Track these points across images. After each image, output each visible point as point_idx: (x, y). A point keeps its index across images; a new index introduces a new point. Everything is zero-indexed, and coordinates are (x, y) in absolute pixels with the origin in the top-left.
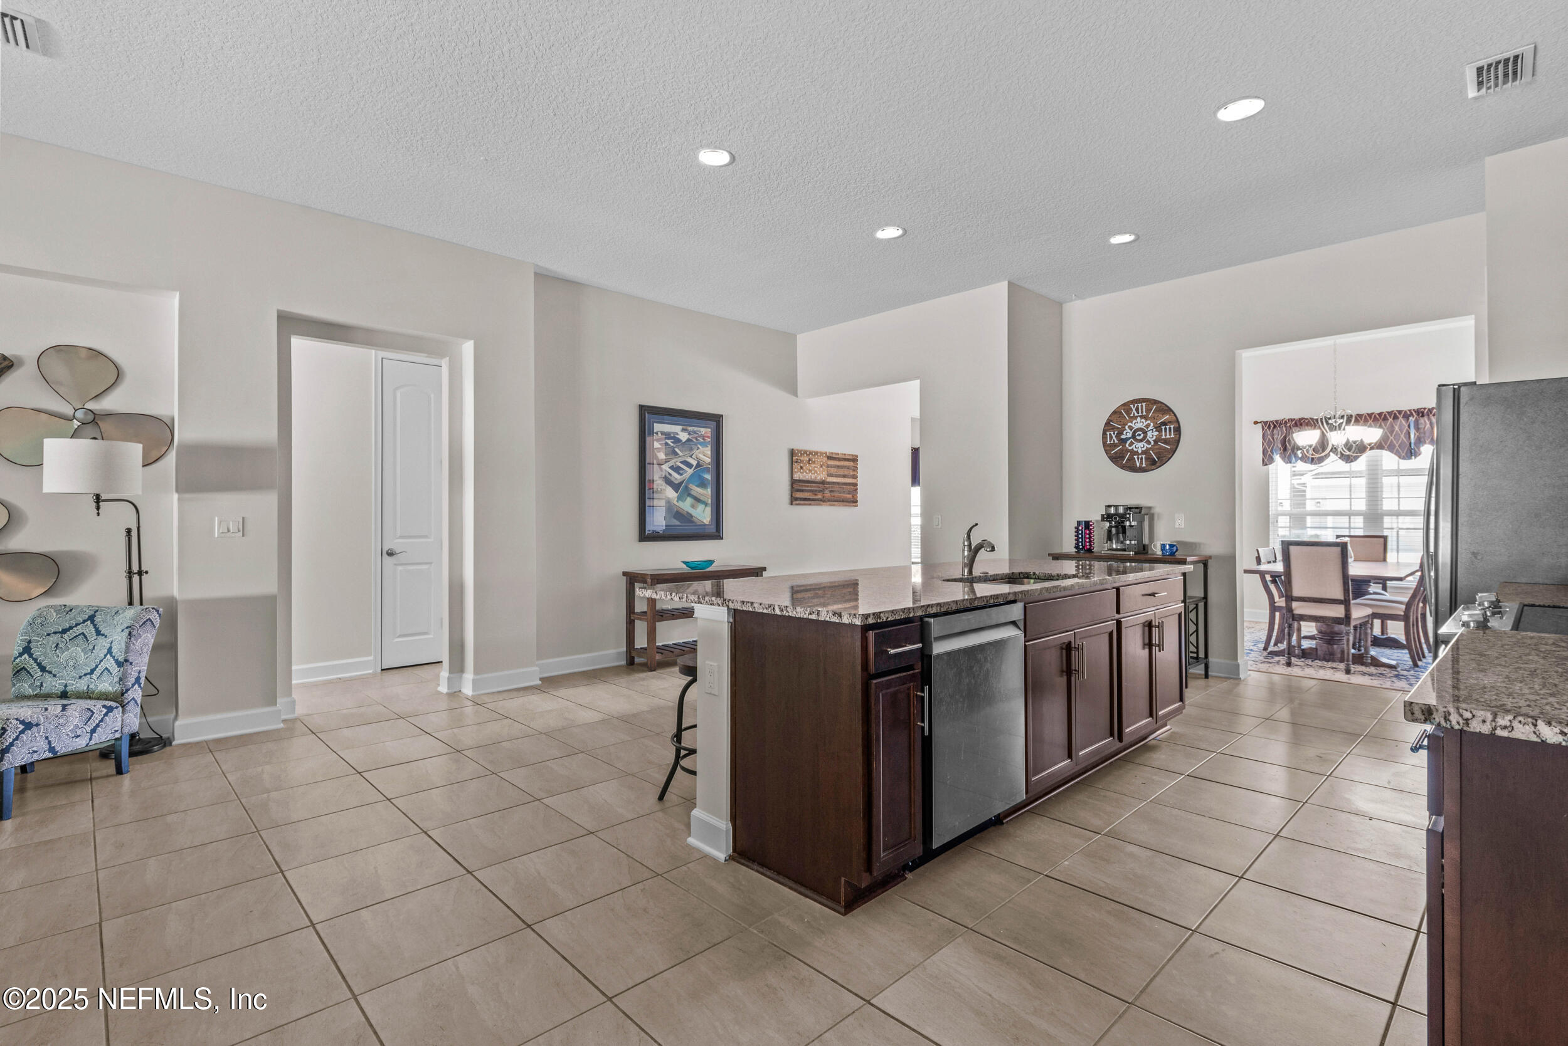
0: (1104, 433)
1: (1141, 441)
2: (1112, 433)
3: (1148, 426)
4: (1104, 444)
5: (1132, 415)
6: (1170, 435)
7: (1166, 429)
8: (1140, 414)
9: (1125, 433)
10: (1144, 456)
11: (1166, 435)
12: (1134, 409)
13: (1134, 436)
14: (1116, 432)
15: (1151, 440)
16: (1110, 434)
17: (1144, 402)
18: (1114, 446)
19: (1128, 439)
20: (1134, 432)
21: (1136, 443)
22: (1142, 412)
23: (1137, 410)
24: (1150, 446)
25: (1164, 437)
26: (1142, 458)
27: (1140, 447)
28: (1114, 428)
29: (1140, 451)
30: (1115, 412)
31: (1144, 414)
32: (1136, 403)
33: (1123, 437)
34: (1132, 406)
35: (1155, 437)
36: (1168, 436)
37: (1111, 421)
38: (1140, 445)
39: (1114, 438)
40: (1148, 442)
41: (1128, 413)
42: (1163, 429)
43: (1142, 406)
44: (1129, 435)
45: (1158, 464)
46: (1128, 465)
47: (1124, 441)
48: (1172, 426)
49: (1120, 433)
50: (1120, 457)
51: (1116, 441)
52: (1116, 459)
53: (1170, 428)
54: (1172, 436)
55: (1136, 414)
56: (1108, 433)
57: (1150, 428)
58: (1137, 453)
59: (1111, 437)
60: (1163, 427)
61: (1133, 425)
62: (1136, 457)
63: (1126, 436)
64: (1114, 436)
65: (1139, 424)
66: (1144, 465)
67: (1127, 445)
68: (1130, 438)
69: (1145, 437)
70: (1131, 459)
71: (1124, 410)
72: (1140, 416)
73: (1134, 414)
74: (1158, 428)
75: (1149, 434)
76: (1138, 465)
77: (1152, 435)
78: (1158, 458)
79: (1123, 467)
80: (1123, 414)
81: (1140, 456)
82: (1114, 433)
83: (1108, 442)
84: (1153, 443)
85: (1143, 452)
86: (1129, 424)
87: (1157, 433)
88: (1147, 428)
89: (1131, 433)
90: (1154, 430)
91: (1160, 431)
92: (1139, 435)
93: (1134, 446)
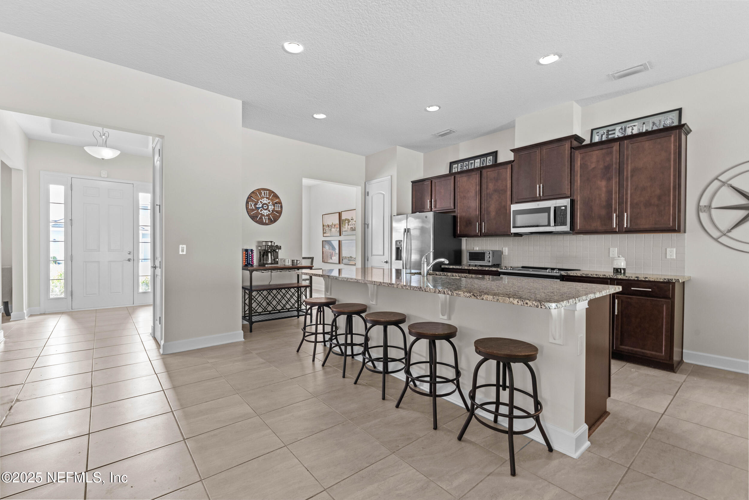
0: (247, 203)
1: (266, 210)
2: (252, 203)
3: (269, 203)
4: (247, 208)
5: (262, 196)
6: (279, 209)
7: (277, 206)
8: (266, 196)
9: (258, 204)
10: (267, 217)
11: (277, 209)
12: (263, 193)
13: (262, 207)
14: (254, 203)
15: (270, 210)
16: (251, 204)
17: (268, 191)
18: (253, 210)
19: (259, 208)
20: (263, 205)
21: (264, 211)
22: (267, 195)
23: (264, 193)
24: (270, 213)
25: (276, 209)
26: (266, 218)
27: (265, 212)
28: (253, 201)
29: (265, 215)
30: (253, 192)
31: (268, 196)
32: (264, 191)
33: (257, 206)
34: (262, 191)
35: (272, 209)
36: (278, 210)
37: (252, 197)
38: (265, 211)
39: (253, 206)
40: (269, 211)
41: (260, 195)
42: (276, 206)
43: (267, 192)
44: (261, 206)
45: (273, 222)
46: (260, 221)
47: (257, 209)
48: (280, 205)
49: (256, 204)
50: (256, 217)
51: (254, 208)
52: (253, 218)
53: (279, 206)
54: (280, 210)
55: (264, 196)
56: (250, 203)
57: (270, 204)
58: (264, 215)
59: (251, 205)
60: (276, 205)
61: (262, 201)
62: (263, 217)
63: (259, 206)
64: (253, 205)
65: (265, 201)
66: (267, 222)
67: (259, 211)
68: (261, 207)
69: (268, 208)
70: (261, 218)
71: (258, 192)
72: (266, 197)
73: (263, 196)
74: (274, 205)
75: (270, 207)
76: (264, 221)
77: (271, 208)
78: (274, 218)
79: (257, 222)
80: (257, 195)
81: (265, 217)
82: (253, 204)
83: (250, 208)
84: (271, 212)
85: (267, 215)
86: (260, 200)
87: (273, 207)
88: (269, 204)
89: (261, 205)
90: (272, 205)
91: (274, 206)
92: (265, 207)
93: (263, 211)
